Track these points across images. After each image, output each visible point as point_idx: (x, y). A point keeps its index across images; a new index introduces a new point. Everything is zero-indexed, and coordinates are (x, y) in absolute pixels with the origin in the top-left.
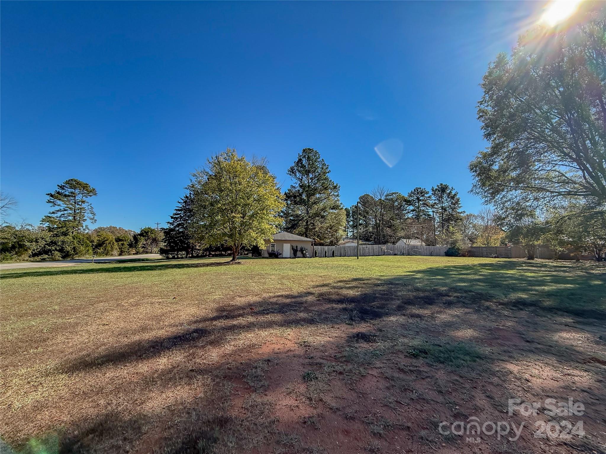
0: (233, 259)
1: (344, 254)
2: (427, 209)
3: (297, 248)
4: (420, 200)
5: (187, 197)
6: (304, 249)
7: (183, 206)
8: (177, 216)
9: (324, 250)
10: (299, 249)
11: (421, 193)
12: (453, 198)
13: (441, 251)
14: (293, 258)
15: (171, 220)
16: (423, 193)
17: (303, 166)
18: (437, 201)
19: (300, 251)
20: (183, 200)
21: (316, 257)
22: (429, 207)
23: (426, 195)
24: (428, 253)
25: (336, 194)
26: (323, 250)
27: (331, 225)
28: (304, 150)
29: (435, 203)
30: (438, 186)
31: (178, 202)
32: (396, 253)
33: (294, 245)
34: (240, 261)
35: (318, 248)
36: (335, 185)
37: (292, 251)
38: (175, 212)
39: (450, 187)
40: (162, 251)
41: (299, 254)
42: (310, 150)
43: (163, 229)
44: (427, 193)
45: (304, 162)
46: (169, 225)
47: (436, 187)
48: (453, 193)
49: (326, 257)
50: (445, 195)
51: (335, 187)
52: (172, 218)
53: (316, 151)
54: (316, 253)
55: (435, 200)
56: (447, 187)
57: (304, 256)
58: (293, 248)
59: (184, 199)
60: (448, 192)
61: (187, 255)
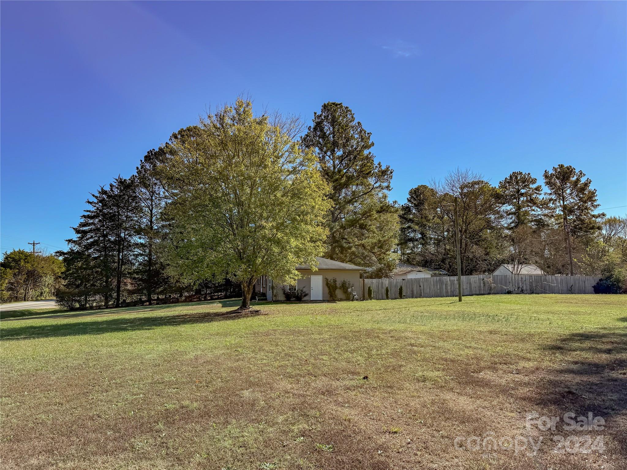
0: (244, 306)
1: (419, 292)
2: (534, 210)
3: (336, 284)
4: (522, 195)
5: (104, 192)
6: (347, 285)
7: (98, 209)
8: (84, 228)
9: (382, 287)
10: (338, 284)
11: (524, 182)
12: (582, 190)
13: (587, 285)
14: (329, 301)
15: (75, 237)
16: (526, 181)
17: (324, 136)
18: (554, 197)
19: (340, 288)
20: (96, 197)
21: (371, 298)
22: (538, 207)
23: (531, 186)
24: (565, 289)
25: (385, 184)
26: (380, 286)
27: (380, 241)
28: (325, 106)
29: (551, 200)
30: (555, 169)
31: (89, 202)
32: (511, 289)
33: (330, 277)
34: (256, 308)
35: (373, 283)
36: (383, 168)
37: (327, 289)
38: (83, 220)
39: (577, 171)
40: (60, 296)
41: (339, 293)
42: (337, 105)
43: (61, 253)
44: (534, 181)
45: (327, 128)
46: (71, 245)
47: (551, 171)
48: (583, 180)
49: (387, 298)
50: (568, 185)
51: (384, 173)
52: (78, 232)
53: (347, 108)
54: (370, 291)
55: (551, 194)
56: (571, 171)
57: (349, 298)
58: (327, 284)
59: (98, 195)
60: (574, 179)
61: (106, 303)
